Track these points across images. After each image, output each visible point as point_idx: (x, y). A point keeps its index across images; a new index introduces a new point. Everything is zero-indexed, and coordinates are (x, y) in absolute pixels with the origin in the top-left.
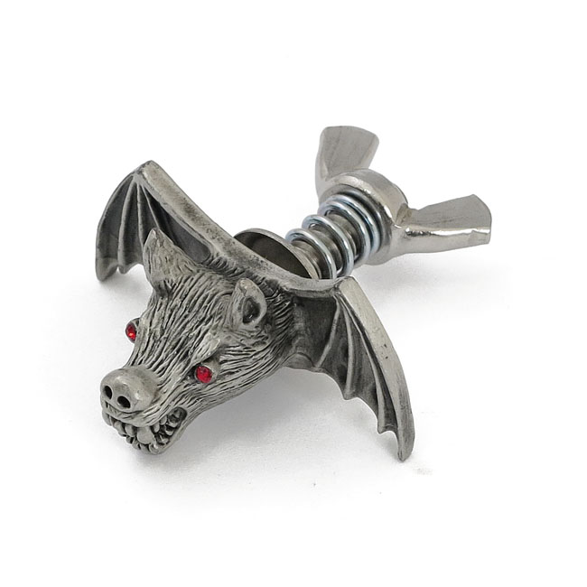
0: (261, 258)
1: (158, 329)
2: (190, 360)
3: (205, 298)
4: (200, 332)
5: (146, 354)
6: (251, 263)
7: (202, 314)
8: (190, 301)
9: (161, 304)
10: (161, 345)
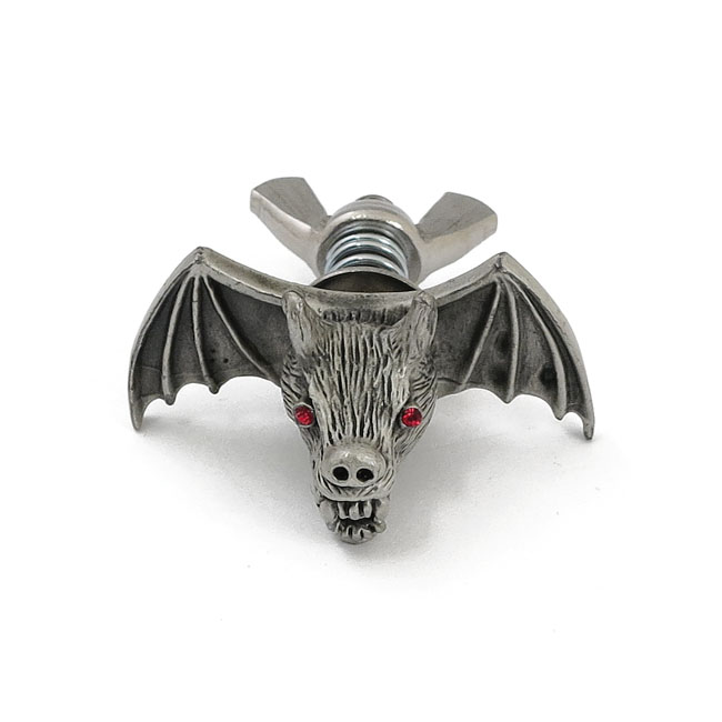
0: (365, 294)
1: (335, 396)
2: (391, 409)
3: (364, 343)
4: (383, 377)
5: (339, 427)
6: (357, 302)
7: (373, 360)
8: (351, 353)
9: (322, 372)
10: (349, 410)
